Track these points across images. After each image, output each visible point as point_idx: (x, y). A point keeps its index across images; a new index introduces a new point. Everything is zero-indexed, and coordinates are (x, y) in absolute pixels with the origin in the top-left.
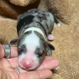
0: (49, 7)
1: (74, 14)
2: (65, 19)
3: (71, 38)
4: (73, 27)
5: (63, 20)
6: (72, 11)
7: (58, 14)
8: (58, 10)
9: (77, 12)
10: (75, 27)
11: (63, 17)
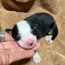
0: (42, 2)
1: (60, 7)
2: (54, 11)
3: (59, 24)
4: (60, 16)
5: (52, 11)
6: (59, 5)
7: (49, 8)
8: (50, 4)
9: (62, 6)
10: (61, 16)
11: (53, 9)
